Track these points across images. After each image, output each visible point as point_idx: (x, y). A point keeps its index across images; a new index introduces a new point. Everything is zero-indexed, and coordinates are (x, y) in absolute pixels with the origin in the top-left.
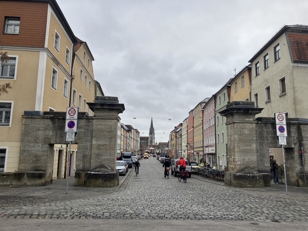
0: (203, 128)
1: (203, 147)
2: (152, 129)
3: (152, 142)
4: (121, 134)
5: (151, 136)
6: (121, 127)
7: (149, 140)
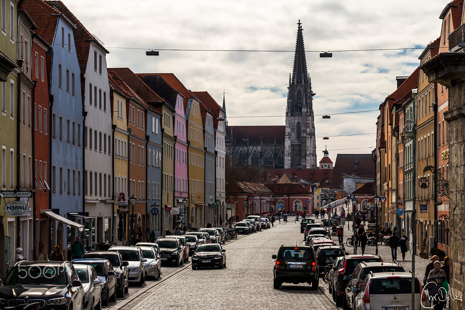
2: (299, 87)
3: (303, 154)
4: (114, 127)
5: (298, 123)
6: (112, 91)
7: (287, 143)
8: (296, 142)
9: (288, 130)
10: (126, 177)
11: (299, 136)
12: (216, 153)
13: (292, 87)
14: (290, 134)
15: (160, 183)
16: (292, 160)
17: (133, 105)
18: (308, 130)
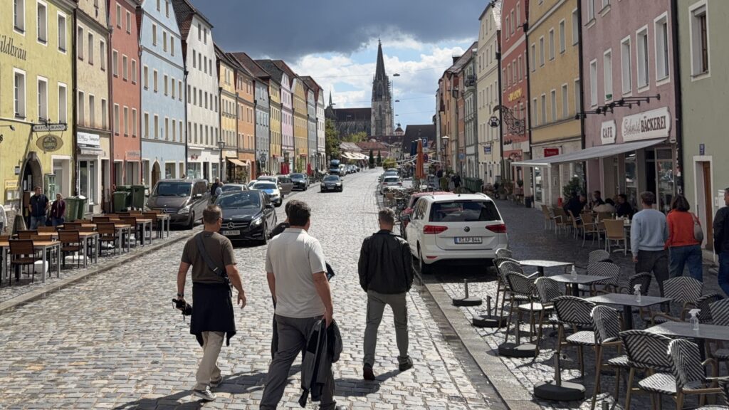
0: (579, 13)
1: (582, 116)
2: (380, 82)
3: (383, 126)
4: (220, 89)
5: (380, 106)
6: (218, 61)
7: (373, 119)
8: (379, 119)
9: (373, 111)
10: (235, 130)
11: (380, 114)
12: (317, 119)
13: (375, 82)
14: (374, 113)
15: (268, 138)
16: (377, 130)
17: (241, 74)
18: (387, 110)
